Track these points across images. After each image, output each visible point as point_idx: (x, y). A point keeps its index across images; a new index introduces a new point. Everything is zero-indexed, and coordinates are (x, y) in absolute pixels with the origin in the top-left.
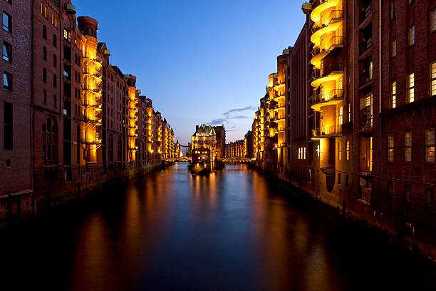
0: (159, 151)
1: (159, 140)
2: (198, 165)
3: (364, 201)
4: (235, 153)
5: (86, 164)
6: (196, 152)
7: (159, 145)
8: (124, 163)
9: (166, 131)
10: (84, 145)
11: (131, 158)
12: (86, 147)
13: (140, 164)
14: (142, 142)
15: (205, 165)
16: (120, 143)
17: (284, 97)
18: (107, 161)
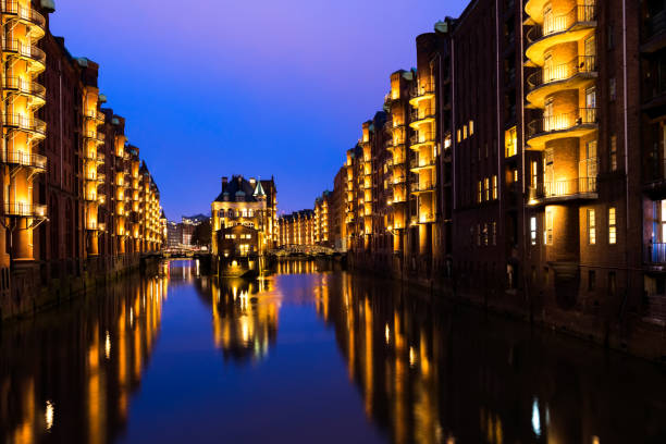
0: (136, 234)
1: (136, 208)
2: (235, 263)
3: (658, 321)
4: (291, 237)
5: (11, 262)
6: (227, 236)
7: (135, 222)
8: (78, 262)
9: (147, 190)
10: (8, 221)
11: (90, 249)
12: (12, 224)
13: (104, 265)
14: (106, 214)
15: (251, 264)
16: (68, 215)
17: (431, 120)
18: (48, 258)
